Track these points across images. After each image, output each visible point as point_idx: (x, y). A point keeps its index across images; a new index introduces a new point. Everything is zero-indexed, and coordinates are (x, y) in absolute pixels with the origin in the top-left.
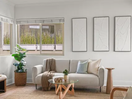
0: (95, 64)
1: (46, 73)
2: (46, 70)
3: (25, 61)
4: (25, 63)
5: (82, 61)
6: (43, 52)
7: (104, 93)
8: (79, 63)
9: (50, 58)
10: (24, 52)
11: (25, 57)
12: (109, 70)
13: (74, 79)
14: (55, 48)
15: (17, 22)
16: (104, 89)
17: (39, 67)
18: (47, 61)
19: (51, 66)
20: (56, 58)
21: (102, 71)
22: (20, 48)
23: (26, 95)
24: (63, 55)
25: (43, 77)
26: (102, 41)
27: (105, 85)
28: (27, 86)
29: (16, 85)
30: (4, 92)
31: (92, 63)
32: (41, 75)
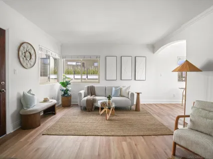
0: (126, 90)
1: (89, 97)
2: (88, 94)
3: (69, 87)
4: (70, 89)
5: (116, 88)
6: (83, 80)
7: (133, 110)
8: (114, 89)
9: (90, 85)
10: (69, 80)
11: (70, 84)
12: (138, 94)
13: (115, 102)
14: (87, 77)
15: (63, 58)
16: (134, 107)
17: (82, 92)
18: (88, 87)
19: (91, 91)
20: (95, 85)
21: (132, 95)
22: (66, 77)
23: (76, 117)
24: (99, 82)
25: (88, 101)
26: (127, 73)
27: (135, 103)
28: (72, 107)
29: (63, 106)
30: (55, 114)
31: (124, 89)
32: (86, 98)
